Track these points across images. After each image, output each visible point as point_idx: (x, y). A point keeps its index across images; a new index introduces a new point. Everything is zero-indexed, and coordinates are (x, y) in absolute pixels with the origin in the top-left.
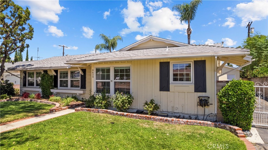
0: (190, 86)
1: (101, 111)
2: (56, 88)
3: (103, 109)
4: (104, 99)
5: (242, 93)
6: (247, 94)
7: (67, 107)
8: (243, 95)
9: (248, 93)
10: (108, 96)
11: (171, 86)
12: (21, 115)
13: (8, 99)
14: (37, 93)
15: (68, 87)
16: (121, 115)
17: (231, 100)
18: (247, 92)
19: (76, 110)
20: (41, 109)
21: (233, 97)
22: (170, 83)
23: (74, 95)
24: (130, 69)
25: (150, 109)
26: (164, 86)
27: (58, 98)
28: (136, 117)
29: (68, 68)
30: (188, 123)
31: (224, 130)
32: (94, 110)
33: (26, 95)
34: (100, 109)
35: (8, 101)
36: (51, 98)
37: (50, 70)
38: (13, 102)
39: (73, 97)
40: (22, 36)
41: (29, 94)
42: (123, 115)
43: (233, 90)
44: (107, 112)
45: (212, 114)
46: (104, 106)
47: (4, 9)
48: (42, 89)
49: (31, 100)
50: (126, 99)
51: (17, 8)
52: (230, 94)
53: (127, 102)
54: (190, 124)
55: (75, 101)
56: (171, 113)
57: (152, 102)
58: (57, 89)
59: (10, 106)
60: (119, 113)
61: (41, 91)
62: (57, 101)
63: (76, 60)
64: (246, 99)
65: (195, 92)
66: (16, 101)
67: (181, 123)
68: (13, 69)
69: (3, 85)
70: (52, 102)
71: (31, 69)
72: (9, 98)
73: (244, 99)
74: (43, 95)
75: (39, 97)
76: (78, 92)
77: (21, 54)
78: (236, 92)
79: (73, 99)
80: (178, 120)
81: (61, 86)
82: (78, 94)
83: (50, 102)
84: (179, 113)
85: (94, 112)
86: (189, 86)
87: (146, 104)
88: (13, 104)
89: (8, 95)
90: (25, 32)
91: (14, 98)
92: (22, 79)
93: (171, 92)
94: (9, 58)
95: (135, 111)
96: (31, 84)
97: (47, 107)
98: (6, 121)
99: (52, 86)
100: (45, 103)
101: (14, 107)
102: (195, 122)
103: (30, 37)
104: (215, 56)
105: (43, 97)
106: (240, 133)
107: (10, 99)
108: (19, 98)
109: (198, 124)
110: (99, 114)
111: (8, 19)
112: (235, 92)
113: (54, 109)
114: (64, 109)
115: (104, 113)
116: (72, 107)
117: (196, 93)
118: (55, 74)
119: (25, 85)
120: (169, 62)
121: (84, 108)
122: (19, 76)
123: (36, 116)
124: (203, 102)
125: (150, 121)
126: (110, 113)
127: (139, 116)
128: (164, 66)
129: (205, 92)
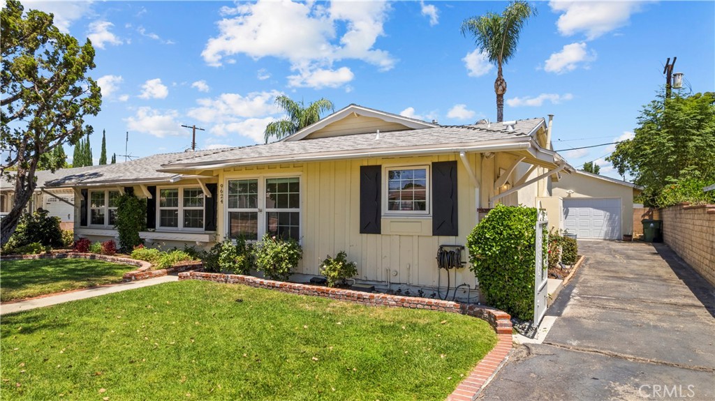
0: (425, 220)
1: (232, 278)
2: (152, 230)
3: (238, 274)
4: (239, 250)
5: (511, 235)
6: (520, 237)
7: (165, 270)
8: (512, 239)
9: (523, 235)
10: (251, 245)
11: (385, 222)
12: (60, 284)
13: (43, 253)
14: (107, 241)
15: (177, 226)
16: (269, 286)
17: (489, 250)
18: (520, 232)
19: (180, 277)
20: (107, 274)
21: (494, 244)
22: (382, 214)
23: (189, 246)
24: (298, 183)
25: (333, 274)
26: (370, 223)
27: (152, 251)
28: (299, 290)
29: (172, 181)
30: (404, 304)
31: (478, 319)
32: (217, 276)
33: (82, 245)
34: (229, 275)
35: (41, 257)
36: (135, 251)
37: (138, 185)
38: (52, 260)
39: (186, 251)
40: (73, 107)
41: (90, 242)
42: (273, 287)
43: (494, 228)
44: (243, 279)
45: (465, 285)
46: (241, 267)
47: (35, 46)
48: (120, 230)
49: (93, 257)
50: (284, 251)
51: (64, 41)
52: (488, 237)
53: (286, 259)
54: (408, 305)
55: (191, 258)
56: (383, 284)
57: (340, 257)
58: (154, 231)
59: (43, 268)
60: (266, 282)
61: (118, 235)
62: (147, 258)
63: (182, 162)
64: (519, 248)
65: (433, 235)
66: (59, 257)
67: (390, 303)
68: (57, 184)
69: (35, 222)
70: (136, 261)
71: (94, 184)
72: (45, 252)
73: (516, 248)
74: (123, 245)
75: (110, 249)
76: (199, 237)
77: (88, 148)
78: (499, 232)
79: (186, 255)
80: (383, 297)
81: (162, 224)
82: (197, 243)
83: (133, 260)
84: (400, 284)
85: (218, 281)
86: (422, 220)
87: (327, 262)
88: (50, 265)
89: (43, 245)
90: (82, 96)
91: (56, 252)
92: (77, 207)
93: (383, 237)
94: (45, 160)
95: (308, 279)
96: (99, 220)
97: (120, 271)
98: (24, 295)
99: (142, 224)
100: (121, 263)
101: (50, 269)
102: (418, 301)
103: (94, 108)
104: (459, 152)
105: (123, 251)
106: (502, 325)
107: (48, 253)
108: (67, 252)
109: (426, 307)
110: (229, 285)
111: (43, 68)
112: (497, 233)
113: (133, 274)
114: (156, 276)
115: (237, 283)
116: (174, 271)
117: (436, 237)
118: (150, 197)
119: (84, 223)
120: (380, 166)
121: (198, 273)
122: (73, 203)
123: (92, 287)
124: (448, 259)
125: (325, 300)
126: (249, 284)
127: (304, 288)
128: (370, 175)
129: (456, 234)
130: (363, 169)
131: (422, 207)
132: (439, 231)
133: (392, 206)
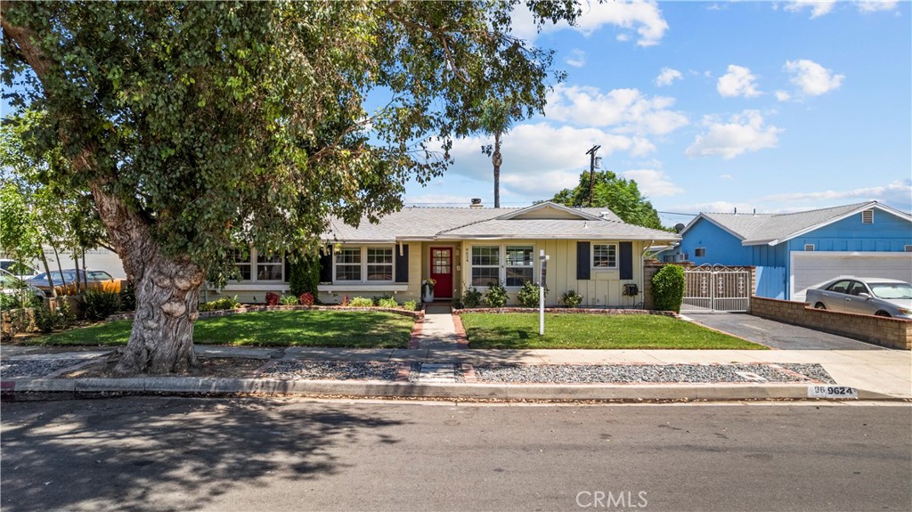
1: (503, 310)
2: (327, 283)
11: (592, 273)
15: (359, 279)
19: (454, 313)
22: (591, 269)
24: (531, 250)
26: (583, 273)
58: (331, 285)
76: (397, 287)
81: (339, 278)
82: (396, 292)
84: (601, 306)
86: (614, 272)
93: (591, 281)
117: (622, 280)
120: (589, 243)
128: (583, 246)
129: (631, 278)
130: (578, 243)
131: (613, 265)
132: (622, 277)
133: (596, 265)
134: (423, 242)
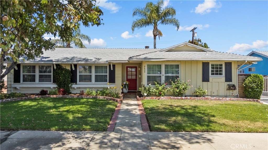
0: (222, 78)
19: (138, 99)
22: (210, 76)
81: (80, 81)
82: (109, 88)
84: (215, 96)
93: (210, 83)
118: (74, 69)
120: (209, 63)
129: (231, 81)
130: (203, 63)
132: (226, 81)
133: (212, 74)
134: (122, 64)
